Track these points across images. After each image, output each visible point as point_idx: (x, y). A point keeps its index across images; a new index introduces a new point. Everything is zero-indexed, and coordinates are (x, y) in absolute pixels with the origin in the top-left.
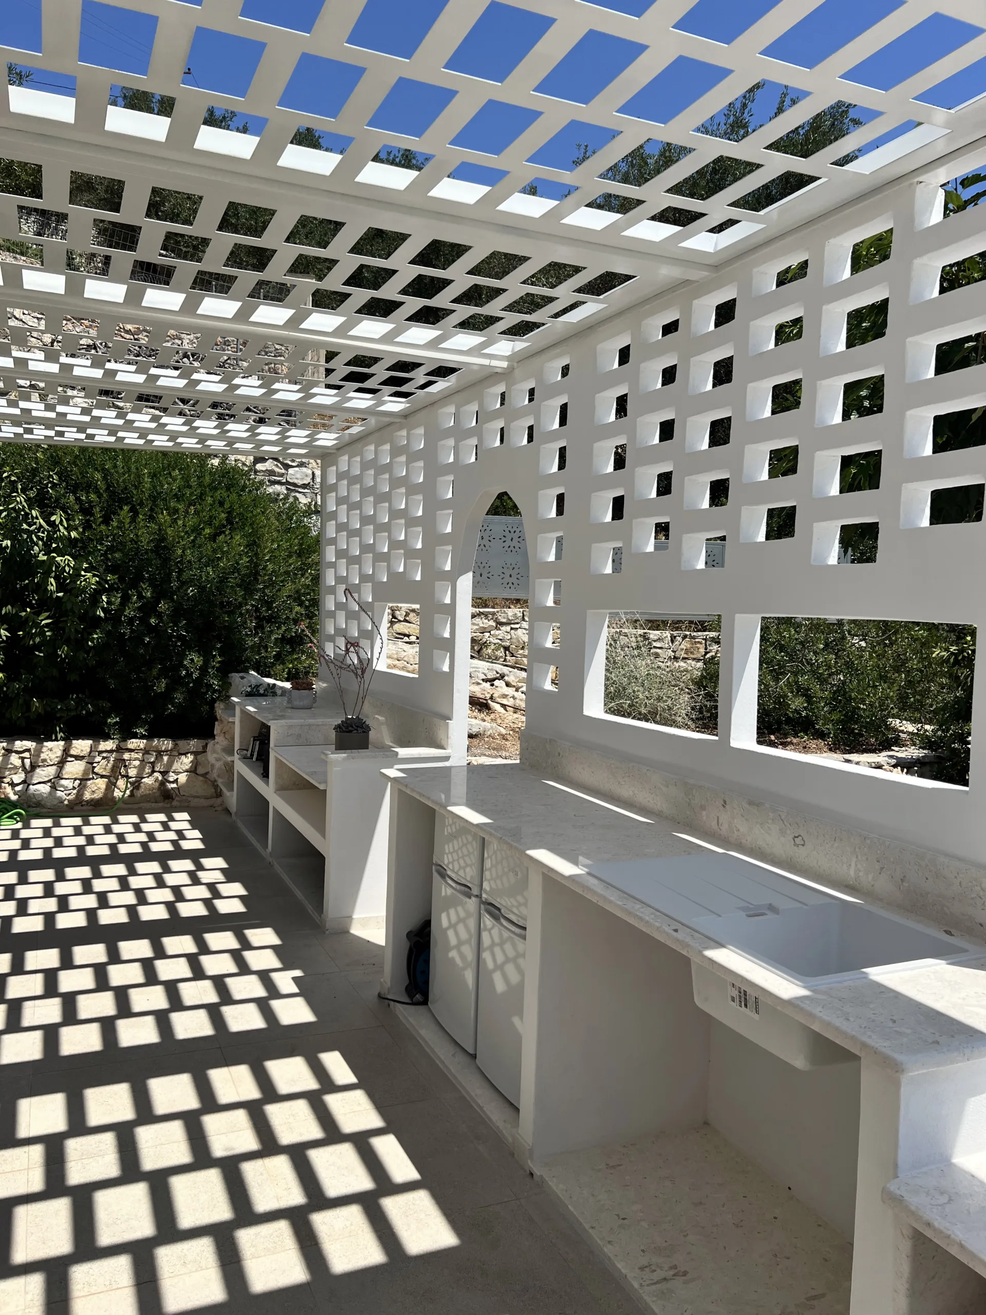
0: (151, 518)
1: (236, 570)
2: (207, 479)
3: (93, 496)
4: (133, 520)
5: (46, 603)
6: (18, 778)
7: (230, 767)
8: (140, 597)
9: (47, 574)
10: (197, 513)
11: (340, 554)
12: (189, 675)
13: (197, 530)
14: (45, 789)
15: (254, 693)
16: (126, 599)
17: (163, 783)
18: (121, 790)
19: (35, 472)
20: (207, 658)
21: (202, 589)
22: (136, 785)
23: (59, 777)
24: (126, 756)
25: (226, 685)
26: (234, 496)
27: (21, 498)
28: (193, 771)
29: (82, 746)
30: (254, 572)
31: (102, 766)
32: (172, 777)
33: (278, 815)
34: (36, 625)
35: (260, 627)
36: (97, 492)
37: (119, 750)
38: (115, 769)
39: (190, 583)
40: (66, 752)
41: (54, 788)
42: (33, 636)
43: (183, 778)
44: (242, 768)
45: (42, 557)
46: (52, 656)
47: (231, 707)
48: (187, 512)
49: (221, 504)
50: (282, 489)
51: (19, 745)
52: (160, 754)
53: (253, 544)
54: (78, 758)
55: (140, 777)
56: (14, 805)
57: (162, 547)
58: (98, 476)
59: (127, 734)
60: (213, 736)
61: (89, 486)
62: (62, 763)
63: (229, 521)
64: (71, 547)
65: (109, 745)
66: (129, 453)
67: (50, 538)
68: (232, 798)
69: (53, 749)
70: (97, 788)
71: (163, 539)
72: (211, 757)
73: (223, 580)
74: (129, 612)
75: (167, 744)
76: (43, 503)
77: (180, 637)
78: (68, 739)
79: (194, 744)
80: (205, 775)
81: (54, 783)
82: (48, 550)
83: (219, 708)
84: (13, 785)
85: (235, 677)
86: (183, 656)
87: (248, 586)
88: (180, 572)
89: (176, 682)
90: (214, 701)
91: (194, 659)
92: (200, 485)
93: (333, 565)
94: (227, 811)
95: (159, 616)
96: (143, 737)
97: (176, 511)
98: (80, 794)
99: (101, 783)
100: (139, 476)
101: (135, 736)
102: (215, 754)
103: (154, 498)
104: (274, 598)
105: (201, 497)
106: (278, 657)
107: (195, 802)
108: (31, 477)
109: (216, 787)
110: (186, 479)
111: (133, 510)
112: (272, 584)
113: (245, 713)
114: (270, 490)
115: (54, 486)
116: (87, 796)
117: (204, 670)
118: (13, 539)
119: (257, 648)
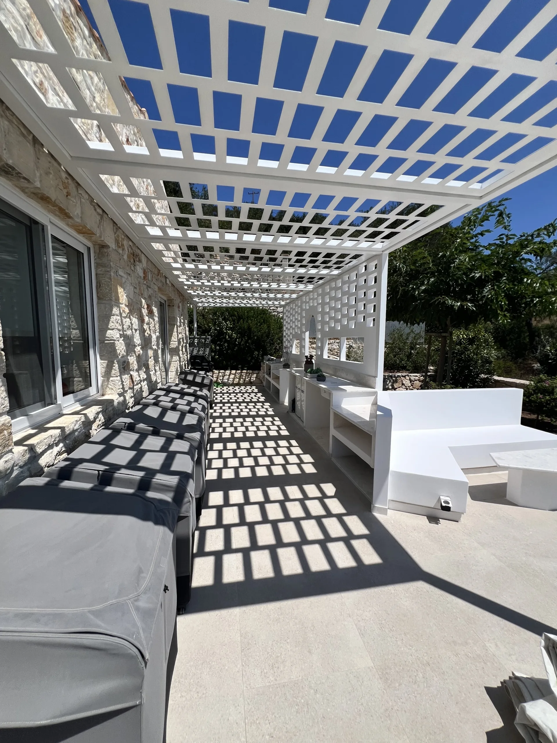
0: (247, 322)
1: (265, 332)
2: (259, 312)
3: (235, 318)
4: (243, 322)
5: (226, 341)
6: (221, 378)
7: (264, 377)
8: (245, 339)
9: (226, 335)
10: (257, 320)
11: (287, 328)
12: (255, 356)
13: (257, 324)
14: (226, 380)
15: (269, 360)
16: (242, 340)
17: (250, 380)
18: (242, 381)
19: (223, 313)
20: (259, 352)
21: (258, 337)
22: (245, 380)
23: (229, 378)
24: (243, 374)
25: (263, 359)
26: (265, 316)
27: (221, 319)
28: (256, 378)
29: (233, 372)
30: (269, 333)
31: (238, 376)
32: (252, 379)
33: (273, 384)
34: (224, 346)
35: (270, 345)
36: (236, 317)
37: (241, 373)
38: (240, 377)
39: (255, 336)
40: (230, 373)
41: (228, 380)
42: (223, 348)
43: (254, 379)
44: (266, 376)
45: (225, 331)
46: (227, 352)
47: (264, 363)
48: (254, 320)
49: (262, 317)
50: (276, 313)
51: (221, 371)
52: (250, 374)
53: (269, 327)
54: (233, 374)
55: (245, 379)
56: (221, 384)
57: (249, 328)
58: (236, 313)
59: (243, 369)
60: (260, 370)
61: (234, 315)
62: (229, 375)
63: (264, 321)
64: (231, 329)
65: (239, 371)
66: (242, 308)
67: (227, 327)
68: (264, 383)
69: (228, 372)
70: (236, 381)
71: (250, 326)
72: (260, 375)
73: (262, 335)
74: (242, 343)
75: (251, 371)
76: (225, 319)
77: (253, 348)
78: (231, 370)
79: (256, 372)
80: (259, 379)
81: (228, 379)
82: (226, 330)
83: (262, 363)
84: (220, 379)
85: (265, 357)
86: (254, 352)
87: (268, 336)
88: (253, 334)
89: (253, 358)
90: (261, 362)
91: (256, 353)
92: (257, 314)
93: (285, 331)
94: (264, 386)
95: (249, 343)
96: (246, 370)
97: (252, 320)
98: (233, 382)
99: (238, 380)
100: (244, 312)
101: (244, 370)
102: (261, 374)
103: (247, 317)
104: (273, 339)
105: (258, 316)
106: (275, 352)
107: (257, 384)
108: (222, 314)
109: (261, 381)
110: (254, 313)
111: (243, 320)
112: (273, 336)
113: (266, 364)
114: (273, 314)
115: (227, 316)
116: (235, 382)
117: (258, 355)
118: (220, 328)
119: (270, 350)
